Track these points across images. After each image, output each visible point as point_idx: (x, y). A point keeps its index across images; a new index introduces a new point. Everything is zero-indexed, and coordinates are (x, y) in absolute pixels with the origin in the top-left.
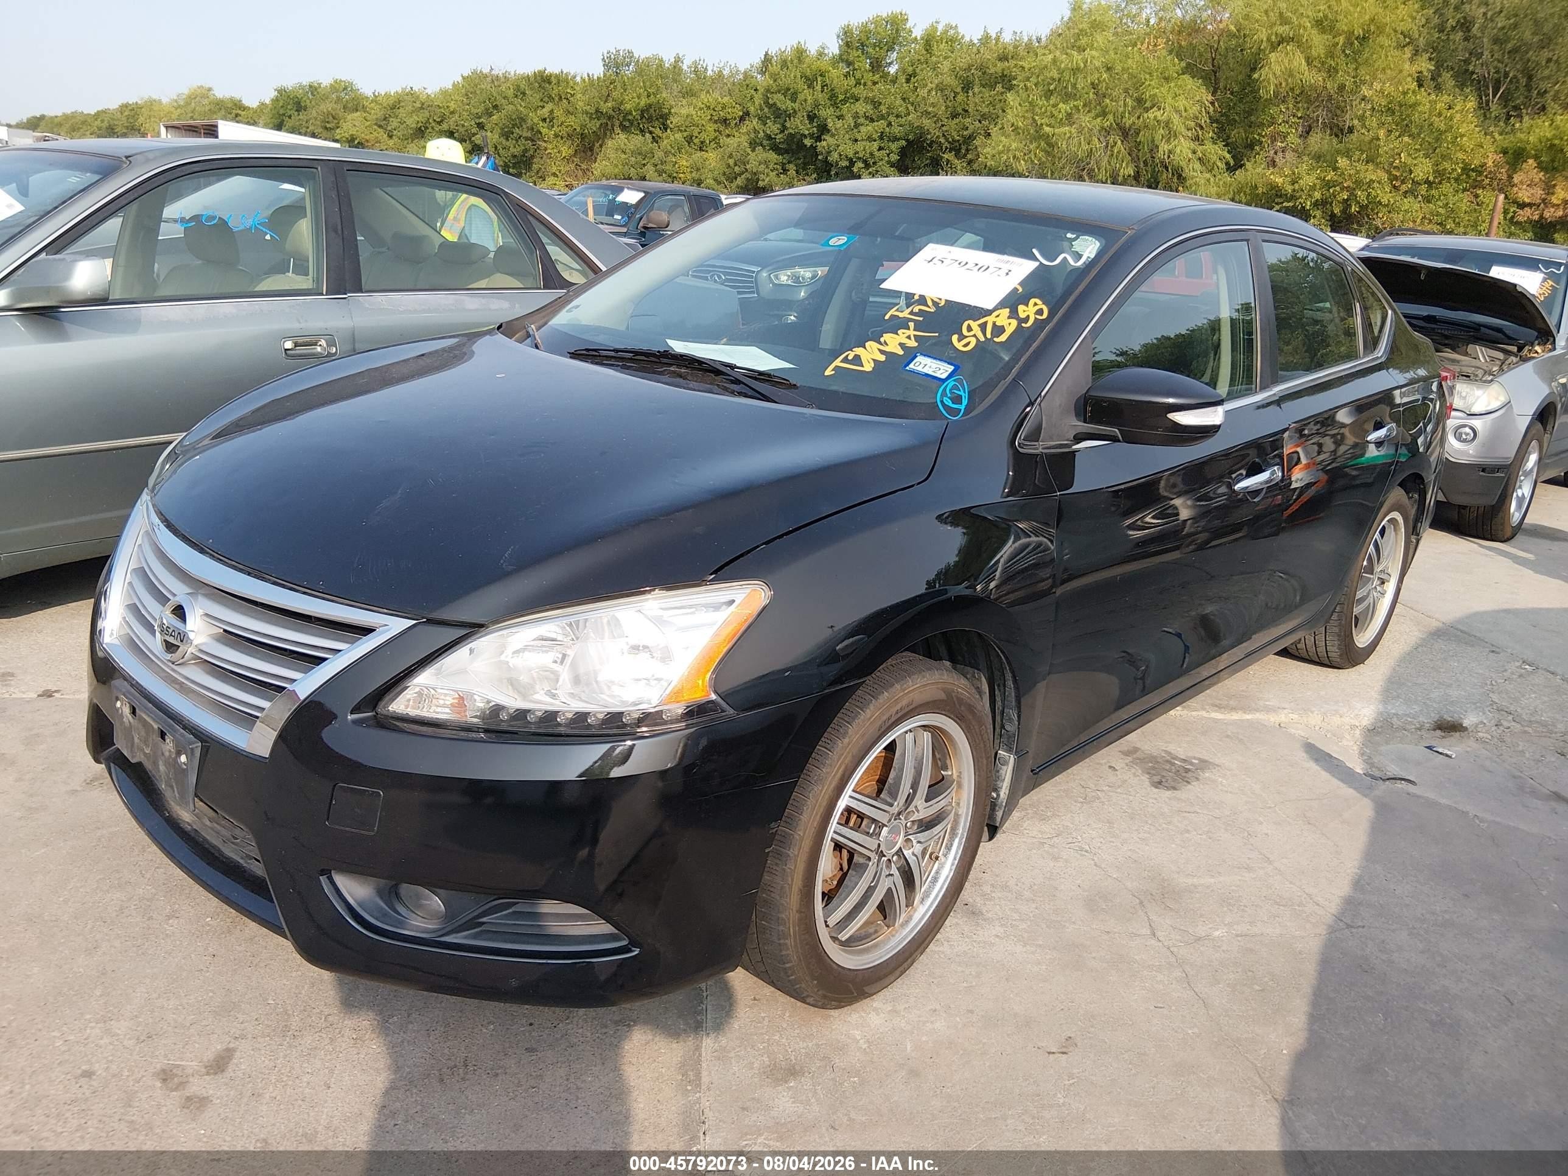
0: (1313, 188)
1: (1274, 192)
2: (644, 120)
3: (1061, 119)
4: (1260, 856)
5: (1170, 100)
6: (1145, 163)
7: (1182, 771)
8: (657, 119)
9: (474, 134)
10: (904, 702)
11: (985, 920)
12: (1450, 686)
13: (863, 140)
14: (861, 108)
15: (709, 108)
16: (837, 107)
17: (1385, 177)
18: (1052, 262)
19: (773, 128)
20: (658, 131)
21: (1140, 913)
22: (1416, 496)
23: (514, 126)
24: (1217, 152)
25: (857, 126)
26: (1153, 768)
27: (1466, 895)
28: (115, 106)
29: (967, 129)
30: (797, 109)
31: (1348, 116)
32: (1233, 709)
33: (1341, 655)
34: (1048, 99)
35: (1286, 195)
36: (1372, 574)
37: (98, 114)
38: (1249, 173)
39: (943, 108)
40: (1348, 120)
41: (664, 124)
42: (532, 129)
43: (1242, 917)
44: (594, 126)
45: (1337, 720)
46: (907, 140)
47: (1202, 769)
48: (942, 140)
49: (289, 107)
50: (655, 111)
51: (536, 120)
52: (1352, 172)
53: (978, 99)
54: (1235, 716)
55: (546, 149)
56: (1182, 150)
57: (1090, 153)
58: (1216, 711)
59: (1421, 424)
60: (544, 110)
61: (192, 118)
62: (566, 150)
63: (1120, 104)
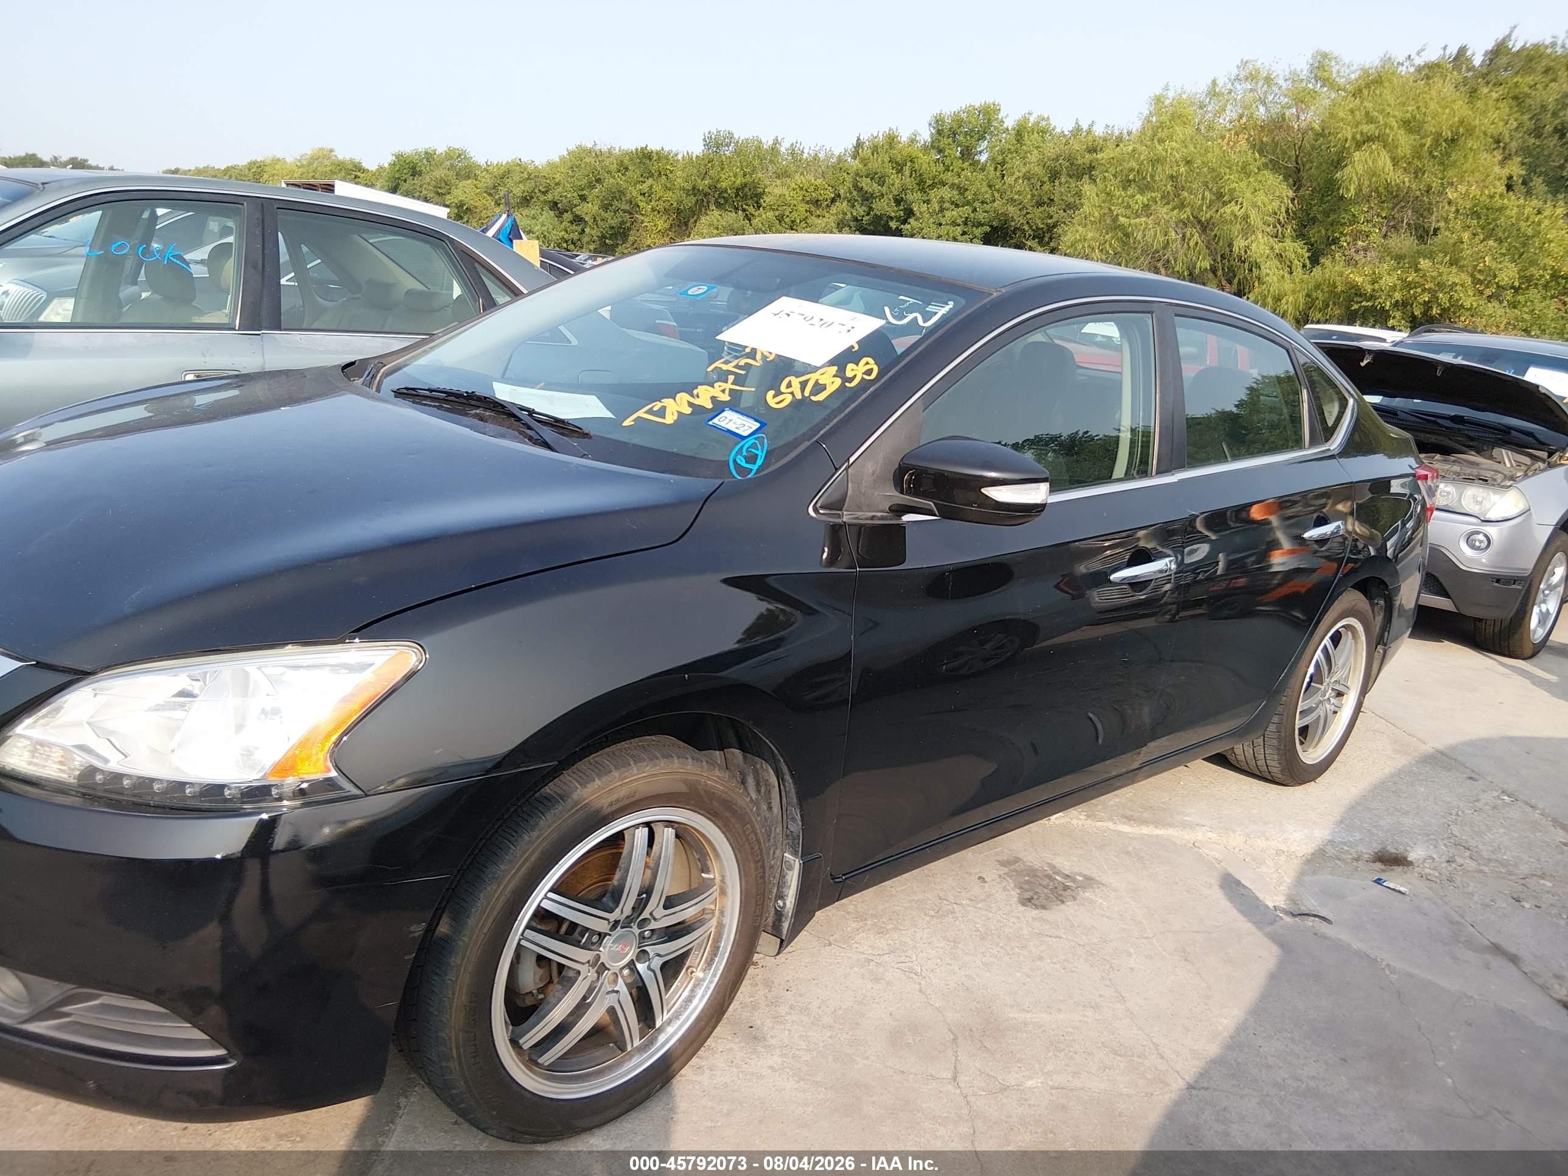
0: (1394, 288)
1: (1353, 291)
2: (739, 198)
3: (1137, 211)
4: (1116, 994)
5: (1248, 195)
6: (1223, 257)
7: (1060, 887)
8: (751, 198)
9: (576, 206)
10: (622, 793)
11: (765, 1047)
12: (1407, 813)
13: (947, 224)
14: (946, 193)
15: (802, 189)
16: (925, 192)
17: (1469, 281)
18: (900, 320)
19: (860, 210)
20: (751, 209)
21: (950, 1052)
22: (1382, 602)
23: (614, 198)
24: (1296, 249)
25: (942, 210)
26: (1028, 882)
27: (1345, 1060)
28: (245, 163)
29: (1051, 217)
30: (884, 192)
31: (1433, 218)
32: (1144, 822)
33: (1282, 771)
34: (1125, 189)
35: (1365, 294)
36: (1322, 684)
37: (228, 169)
38: (1327, 270)
39: (1029, 196)
40: (1433, 222)
41: (757, 202)
42: (631, 202)
43: (1067, 1065)
44: (689, 202)
45: (1261, 843)
46: (991, 226)
47: (1084, 888)
48: (1026, 227)
49: (405, 171)
50: (750, 190)
51: (635, 193)
52: (1434, 274)
53: (1061, 190)
54: (1146, 830)
55: (642, 222)
56: (1260, 246)
57: (1166, 245)
58: (1124, 823)
59: (1399, 522)
60: (644, 185)
61: (313, 177)
62: (662, 224)
63: (1197, 197)
